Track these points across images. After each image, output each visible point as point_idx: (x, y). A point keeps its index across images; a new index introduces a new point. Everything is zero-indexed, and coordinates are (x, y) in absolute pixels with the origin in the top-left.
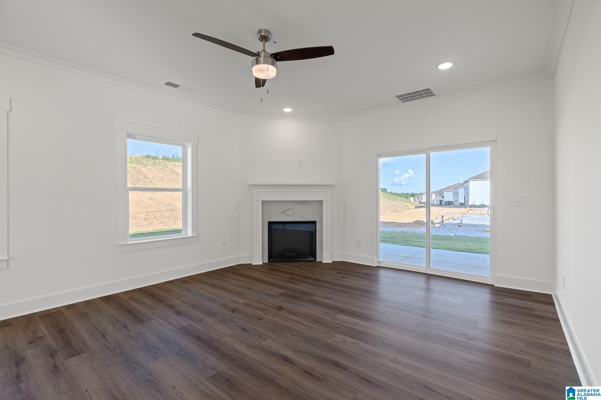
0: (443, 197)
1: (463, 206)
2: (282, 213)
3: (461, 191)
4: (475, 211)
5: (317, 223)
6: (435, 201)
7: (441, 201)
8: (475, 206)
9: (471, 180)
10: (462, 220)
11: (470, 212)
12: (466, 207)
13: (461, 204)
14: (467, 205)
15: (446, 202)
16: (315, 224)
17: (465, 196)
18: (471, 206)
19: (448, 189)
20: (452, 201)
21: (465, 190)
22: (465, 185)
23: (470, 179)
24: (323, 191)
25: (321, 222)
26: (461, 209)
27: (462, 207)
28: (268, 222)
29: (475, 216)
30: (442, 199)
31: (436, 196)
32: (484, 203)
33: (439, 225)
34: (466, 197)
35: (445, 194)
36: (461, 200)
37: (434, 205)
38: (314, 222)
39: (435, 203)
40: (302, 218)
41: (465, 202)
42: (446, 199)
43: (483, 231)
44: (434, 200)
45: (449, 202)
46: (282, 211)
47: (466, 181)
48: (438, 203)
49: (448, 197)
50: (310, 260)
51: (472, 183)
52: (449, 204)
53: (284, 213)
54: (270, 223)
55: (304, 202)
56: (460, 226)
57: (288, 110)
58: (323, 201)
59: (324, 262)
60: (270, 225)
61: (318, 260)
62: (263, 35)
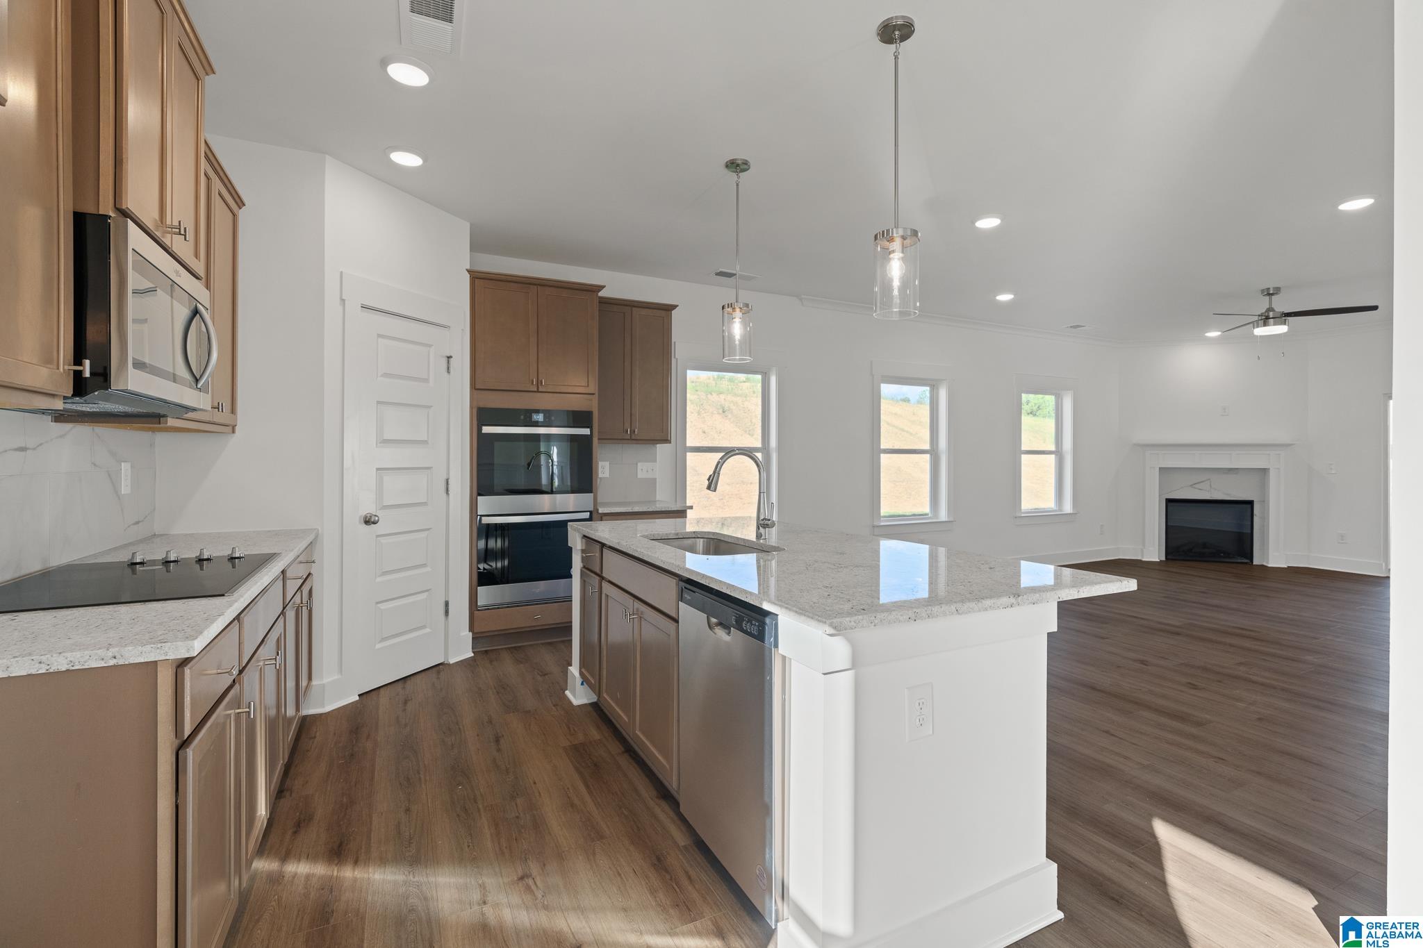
2: (1190, 488)
5: (1255, 502)
16: (1249, 506)
24: (1269, 454)
25: (1264, 502)
28: (1166, 499)
38: (1251, 503)
40: (1227, 494)
46: (1191, 483)
50: (1239, 561)
53: (1196, 486)
54: (1169, 501)
55: (1232, 469)
57: (1214, 334)
58: (1269, 469)
59: (1269, 566)
60: (1169, 504)
61: (1256, 561)
62: (1271, 292)
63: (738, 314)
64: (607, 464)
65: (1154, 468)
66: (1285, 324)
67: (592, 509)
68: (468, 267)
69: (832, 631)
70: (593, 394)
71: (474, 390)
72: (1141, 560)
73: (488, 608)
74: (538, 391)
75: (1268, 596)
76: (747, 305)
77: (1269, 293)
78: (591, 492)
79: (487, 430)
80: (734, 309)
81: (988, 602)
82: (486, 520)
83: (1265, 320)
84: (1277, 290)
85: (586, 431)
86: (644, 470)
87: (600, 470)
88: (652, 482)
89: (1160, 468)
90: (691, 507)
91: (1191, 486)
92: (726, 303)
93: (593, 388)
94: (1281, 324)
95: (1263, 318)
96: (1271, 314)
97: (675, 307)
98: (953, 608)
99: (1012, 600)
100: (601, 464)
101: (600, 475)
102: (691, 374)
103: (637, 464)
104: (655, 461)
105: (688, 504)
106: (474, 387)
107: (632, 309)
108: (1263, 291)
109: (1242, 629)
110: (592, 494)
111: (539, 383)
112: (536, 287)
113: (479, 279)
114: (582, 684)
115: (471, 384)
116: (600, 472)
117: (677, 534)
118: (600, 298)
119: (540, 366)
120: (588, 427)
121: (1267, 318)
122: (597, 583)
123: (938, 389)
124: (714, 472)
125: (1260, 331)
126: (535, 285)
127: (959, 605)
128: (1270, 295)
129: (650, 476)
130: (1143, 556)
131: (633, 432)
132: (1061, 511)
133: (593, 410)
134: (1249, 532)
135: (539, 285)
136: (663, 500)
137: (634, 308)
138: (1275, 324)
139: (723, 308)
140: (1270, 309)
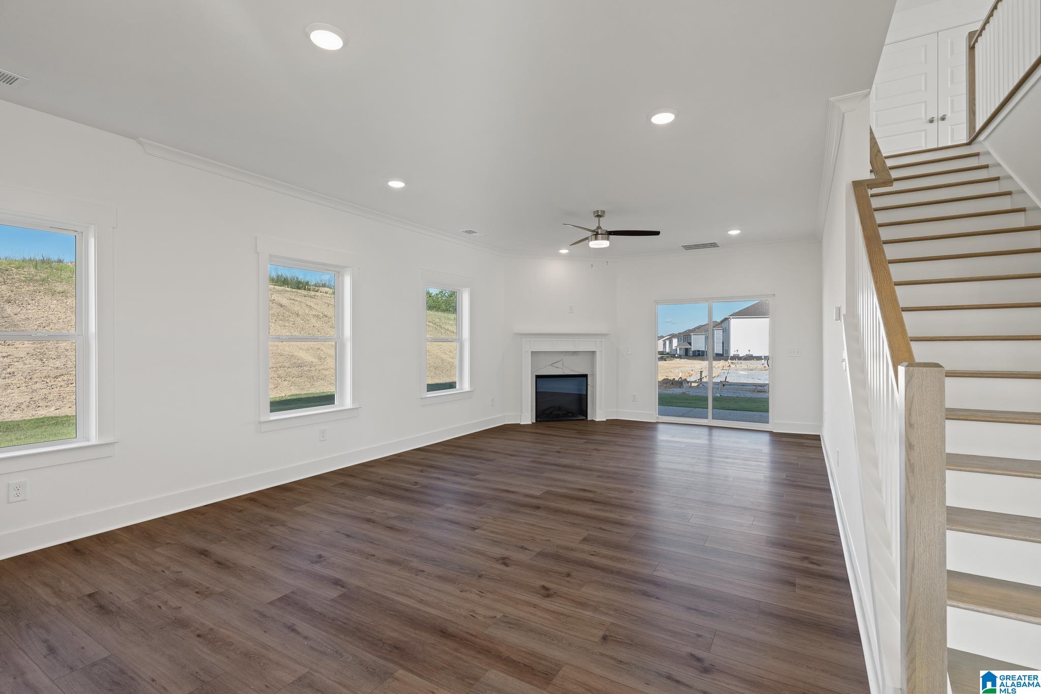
0: (690, 344)
1: (722, 357)
2: (551, 366)
3: (718, 334)
4: (740, 365)
5: (588, 376)
6: (678, 349)
7: (687, 350)
8: (740, 358)
9: (732, 318)
10: (726, 377)
11: (732, 366)
12: (726, 360)
13: (717, 355)
14: (726, 355)
15: (694, 352)
16: (585, 378)
17: (723, 343)
18: (734, 358)
19: (698, 330)
20: (704, 350)
21: (723, 332)
22: (723, 325)
23: (730, 316)
24: (596, 341)
25: (593, 375)
26: (718, 362)
27: (720, 360)
28: (536, 376)
29: (742, 372)
30: (689, 347)
31: (678, 341)
32: (751, 353)
33: (695, 384)
34: (726, 343)
35: (694, 338)
36: (718, 349)
37: (676, 356)
38: (586, 376)
39: (678, 353)
40: (572, 370)
41: (723, 352)
42: (694, 348)
43: (754, 391)
44: (676, 349)
45: (699, 351)
46: (551, 363)
47: (726, 319)
48: (683, 353)
49: (698, 343)
50: (580, 418)
51: (734, 323)
52: (699, 355)
53: (553, 365)
54: (538, 377)
55: (574, 352)
56: (724, 385)
57: (564, 251)
58: (596, 351)
59: (597, 420)
60: (538, 379)
61: (589, 419)
62: (600, 214)
65: (528, 352)
66: (608, 240)
72: (519, 424)
75: (598, 450)
77: (599, 215)
83: (596, 234)
84: (604, 213)
89: (532, 352)
91: (551, 365)
94: (605, 240)
95: (595, 233)
96: (600, 231)
108: (594, 212)
109: (585, 490)
121: (597, 234)
123: (342, 276)
125: (594, 244)
128: (599, 216)
130: (521, 421)
132: (462, 389)
134: (585, 393)
138: (602, 239)
140: (599, 228)
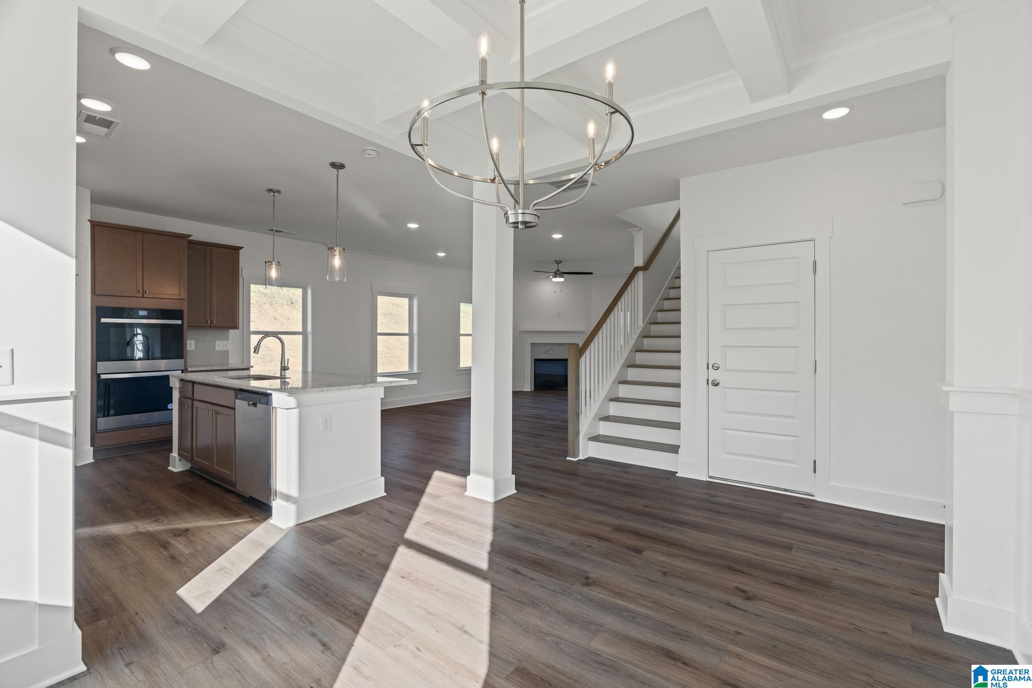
63: (274, 266)
64: (193, 342)
66: (564, 277)
67: (183, 369)
68: (89, 218)
69: (288, 395)
70: (184, 300)
71: (94, 296)
72: (523, 391)
73: (105, 431)
74: (143, 297)
76: (279, 263)
77: (558, 262)
78: (183, 358)
79: (103, 320)
80: (272, 264)
81: (352, 386)
82: (103, 377)
83: (556, 275)
84: (561, 262)
85: (179, 322)
86: (220, 345)
87: (188, 345)
88: (226, 353)
90: (252, 367)
91: (545, 352)
92: (267, 260)
93: (184, 295)
94: (561, 277)
95: (556, 273)
97: (241, 248)
98: (338, 388)
99: (362, 386)
100: (188, 342)
101: (188, 348)
102: (253, 287)
103: (215, 342)
104: (229, 340)
105: (251, 365)
106: (94, 292)
107: (211, 249)
108: (555, 261)
110: (183, 360)
111: (144, 292)
112: (141, 233)
113: (95, 226)
114: (180, 460)
115: (92, 292)
116: (188, 347)
117: (238, 376)
118: (189, 240)
119: (145, 282)
120: (180, 320)
122: (190, 403)
123: (413, 300)
124: (257, 345)
125: (554, 279)
126: (141, 232)
127: (340, 387)
129: (224, 349)
131: (212, 322)
133: (183, 309)
135: (144, 232)
136: (233, 362)
137: (212, 248)
138: (559, 277)
139: (266, 262)
140: (558, 270)
